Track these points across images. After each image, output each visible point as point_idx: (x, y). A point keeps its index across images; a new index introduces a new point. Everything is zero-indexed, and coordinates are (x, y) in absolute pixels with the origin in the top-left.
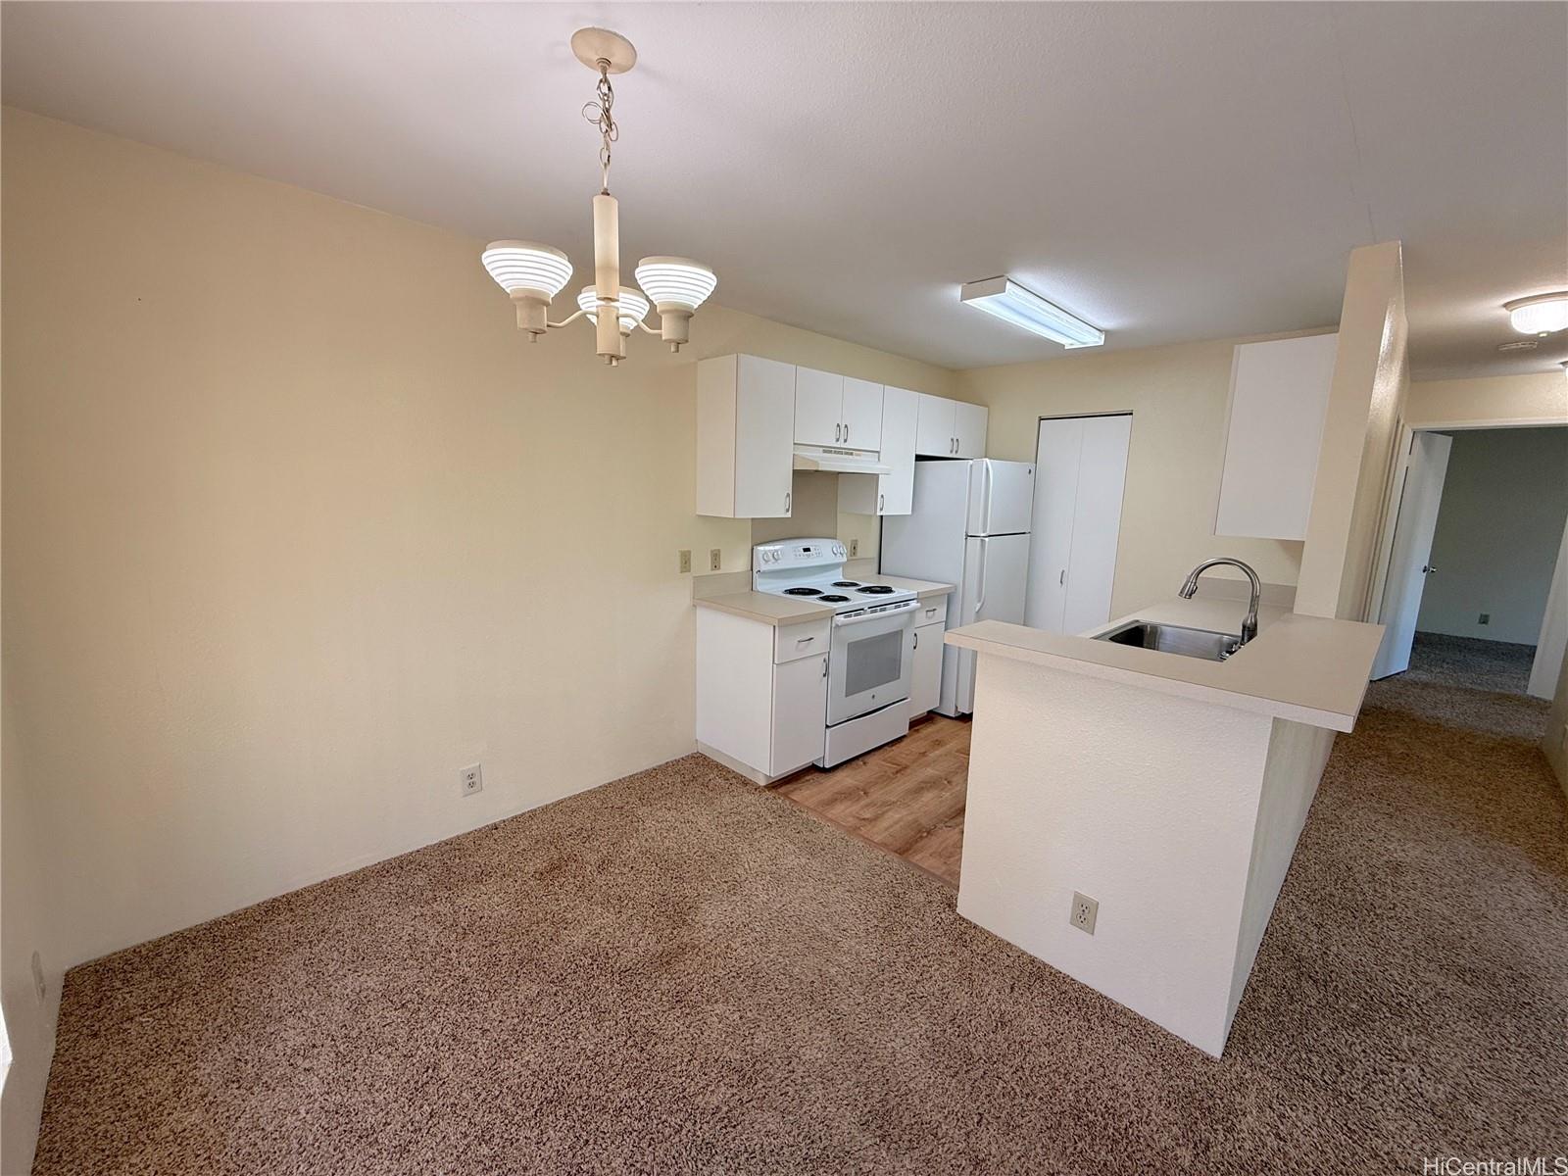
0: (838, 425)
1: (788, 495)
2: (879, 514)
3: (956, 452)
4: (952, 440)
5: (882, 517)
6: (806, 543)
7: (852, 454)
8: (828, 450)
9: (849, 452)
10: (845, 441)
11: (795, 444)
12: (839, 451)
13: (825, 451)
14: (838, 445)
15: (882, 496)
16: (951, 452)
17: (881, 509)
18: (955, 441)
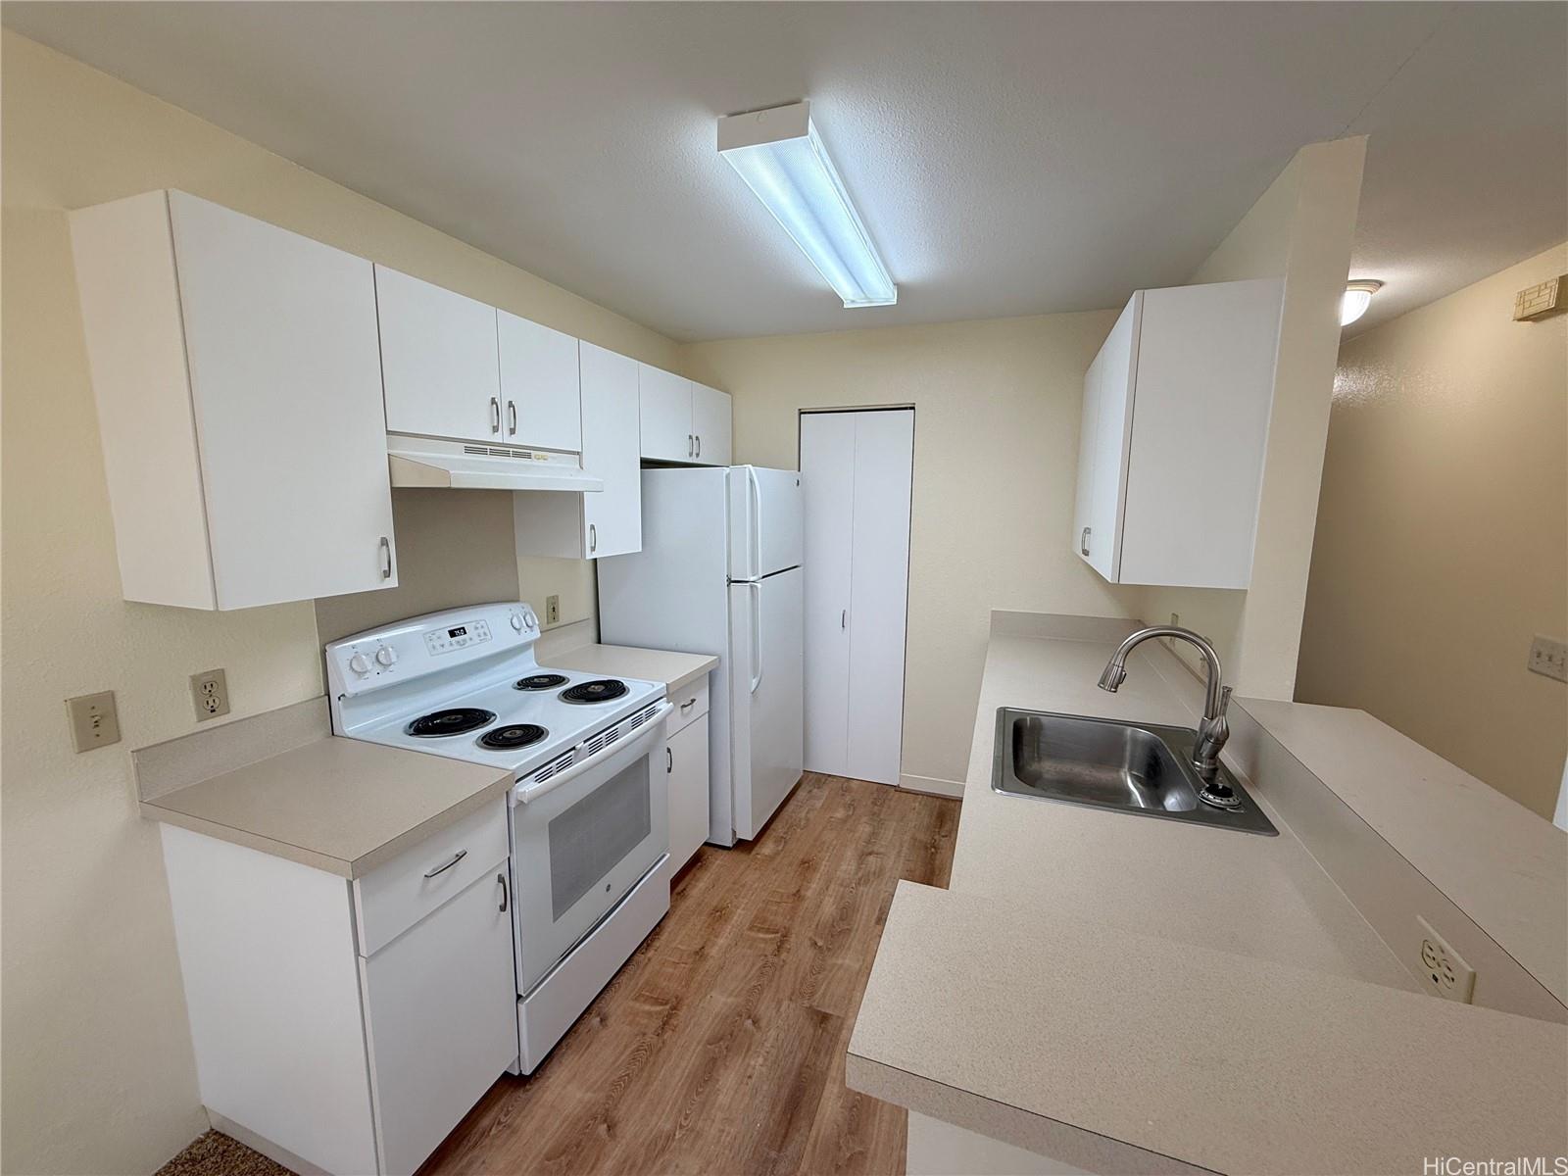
0: (493, 401)
1: (384, 542)
2: (590, 556)
3: (698, 455)
4: (690, 437)
5: (595, 560)
6: (454, 620)
7: (529, 456)
8: (474, 447)
9: (523, 452)
10: (512, 431)
11: (389, 432)
12: (501, 450)
13: (468, 450)
14: (497, 438)
15: (593, 527)
16: (691, 454)
17: (593, 549)
18: (694, 439)
